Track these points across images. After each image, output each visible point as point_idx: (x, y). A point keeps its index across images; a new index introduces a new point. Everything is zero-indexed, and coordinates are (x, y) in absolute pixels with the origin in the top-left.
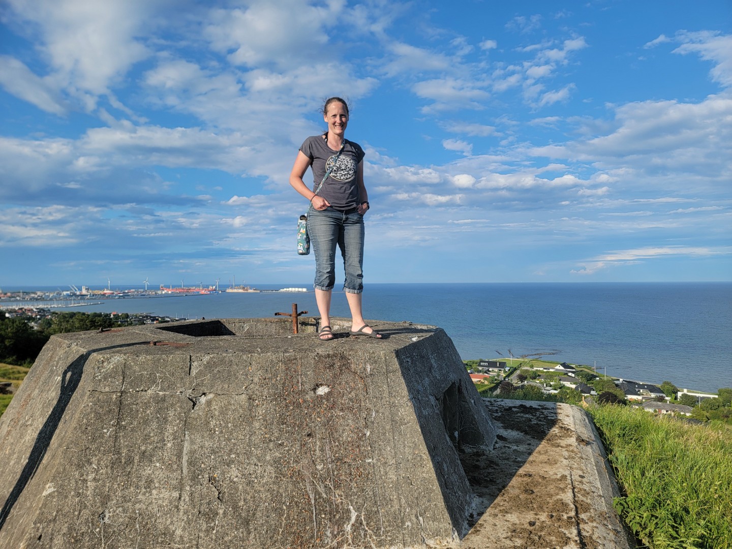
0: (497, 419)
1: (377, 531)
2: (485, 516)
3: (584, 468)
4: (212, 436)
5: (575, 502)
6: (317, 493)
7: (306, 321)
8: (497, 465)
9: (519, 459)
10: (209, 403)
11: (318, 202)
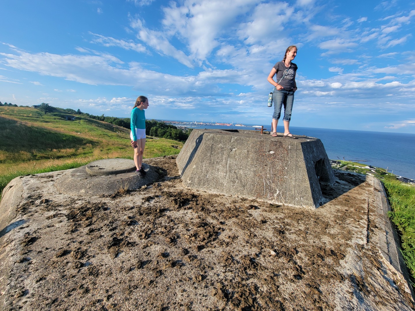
0: (336, 176)
1: (285, 198)
2: (327, 204)
3: (375, 199)
4: (236, 160)
5: (368, 208)
6: (266, 183)
7: (265, 132)
8: (335, 190)
9: (344, 190)
10: (236, 151)
11: (279, 87)
